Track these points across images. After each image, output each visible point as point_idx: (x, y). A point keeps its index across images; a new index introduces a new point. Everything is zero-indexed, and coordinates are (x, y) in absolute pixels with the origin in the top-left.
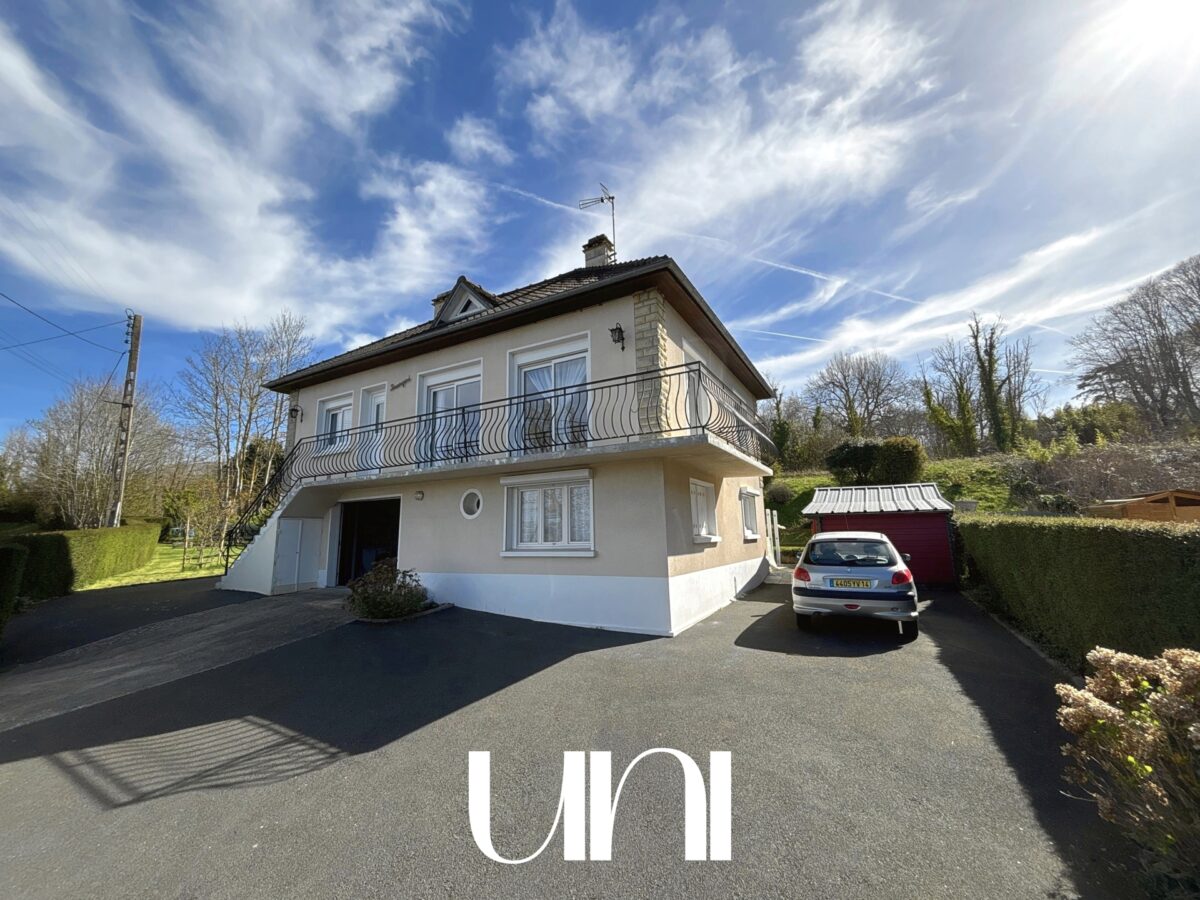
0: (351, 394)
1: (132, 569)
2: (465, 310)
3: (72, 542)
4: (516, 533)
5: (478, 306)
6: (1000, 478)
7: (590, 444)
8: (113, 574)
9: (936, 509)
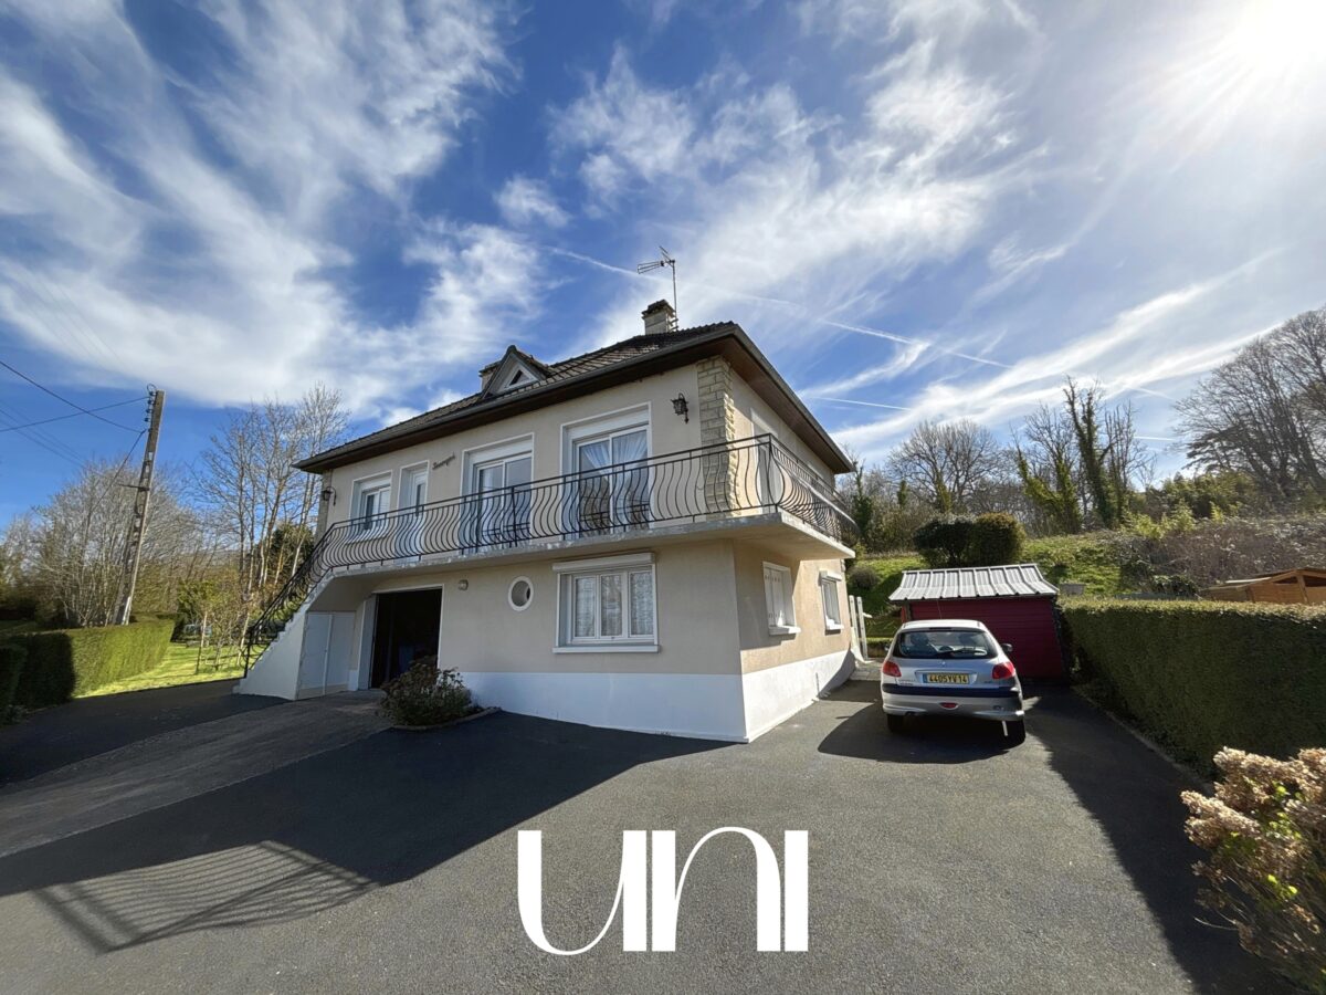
0: (389, 474)
1: (140, 672)
2: (514, 381)
3: (75, 642)
4: (571, 626)
5: (530, 377)
6: (1109, 557)
7: (652, 525)
8: (119, 678)
9: (1038, 593)
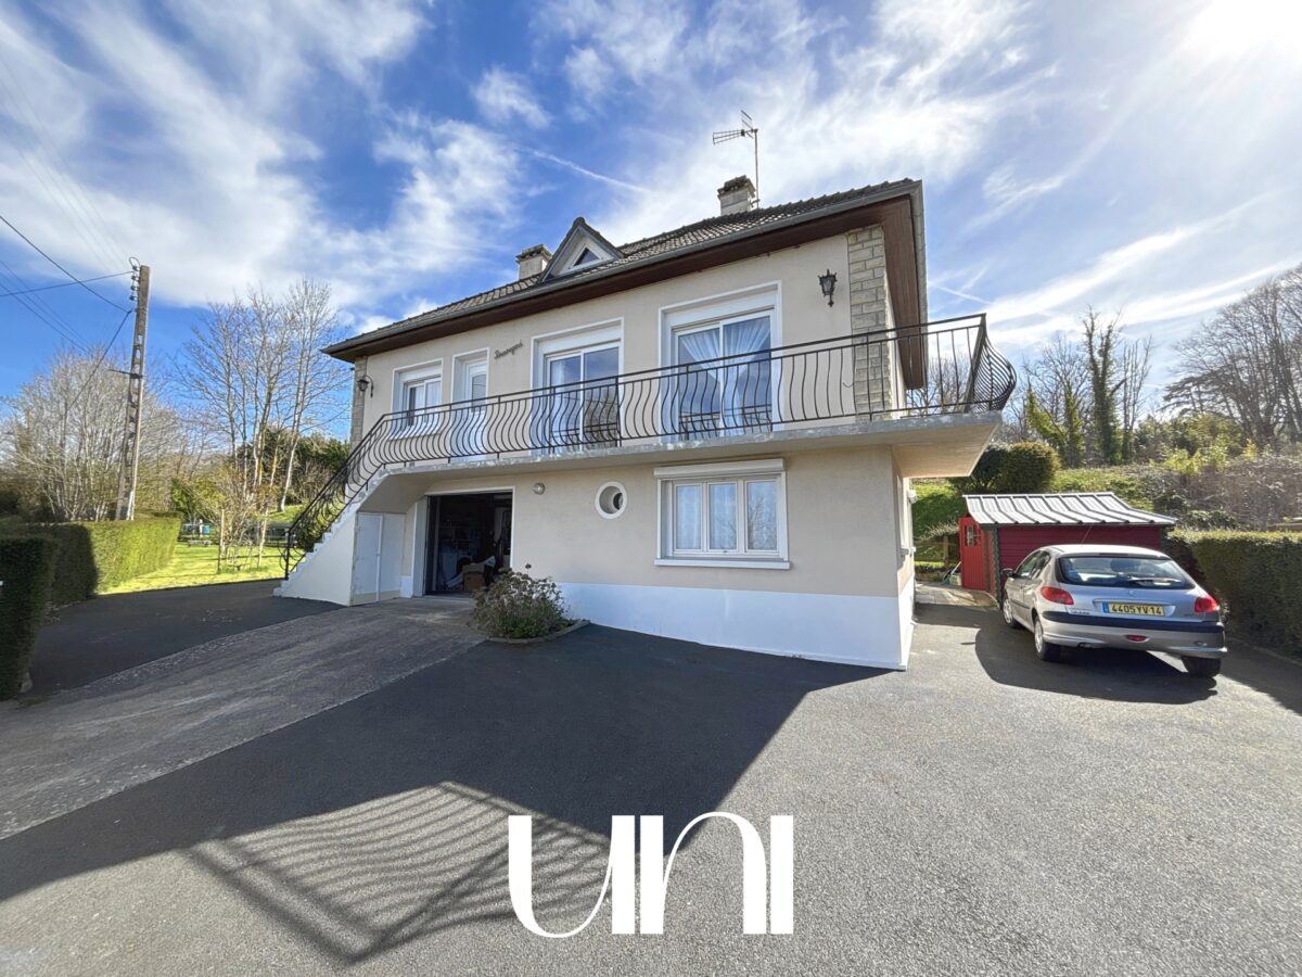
0: (439, 363)
1: (155, 569)
2: (578, 263)
3: (94, 535)
4: (670, 539)
5: (603, 256)
6: (1140, 490)
8: (137, 574)
